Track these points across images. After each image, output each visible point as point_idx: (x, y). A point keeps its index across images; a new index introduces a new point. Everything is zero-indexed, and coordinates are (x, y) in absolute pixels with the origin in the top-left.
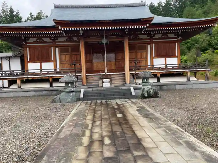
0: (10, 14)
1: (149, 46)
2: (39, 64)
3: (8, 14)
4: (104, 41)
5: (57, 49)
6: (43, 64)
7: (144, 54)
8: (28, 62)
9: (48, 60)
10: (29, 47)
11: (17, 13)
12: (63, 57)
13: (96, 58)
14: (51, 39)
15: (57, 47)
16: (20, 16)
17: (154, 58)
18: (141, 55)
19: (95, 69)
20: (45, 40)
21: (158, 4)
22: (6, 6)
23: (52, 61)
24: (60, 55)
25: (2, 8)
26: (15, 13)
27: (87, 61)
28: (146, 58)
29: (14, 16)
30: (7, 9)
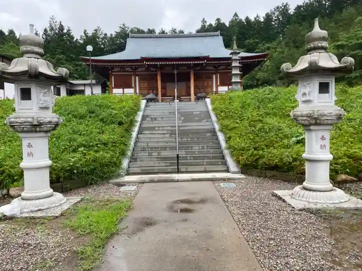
0: (59, 31)
1: (214, 76)
2: (122, 89)
3: (57, 32)
4: (175, 72)
5: (137, 78)
6: (125, 89)
7: (210, 83)
8: (113, 88)
9: (130, 87)
10: (114, 75)
11: (69, 30)
12: (142, 84)
13: (168, 85)
14: (132, 69)
15: (137, 75)
16: (72, 34)
17: (219, 86)
18: (208, 84)
19: (168, 95)
20: (127, 69)
21: (255, 19)
22: (55, 21)
23: (133, 88)
24: (139, 83)
25: (49, 24)
26: (65, 31)
27: (162, 88)
28: (212, 86)
29: (65, 34)
30: (55, 25)
